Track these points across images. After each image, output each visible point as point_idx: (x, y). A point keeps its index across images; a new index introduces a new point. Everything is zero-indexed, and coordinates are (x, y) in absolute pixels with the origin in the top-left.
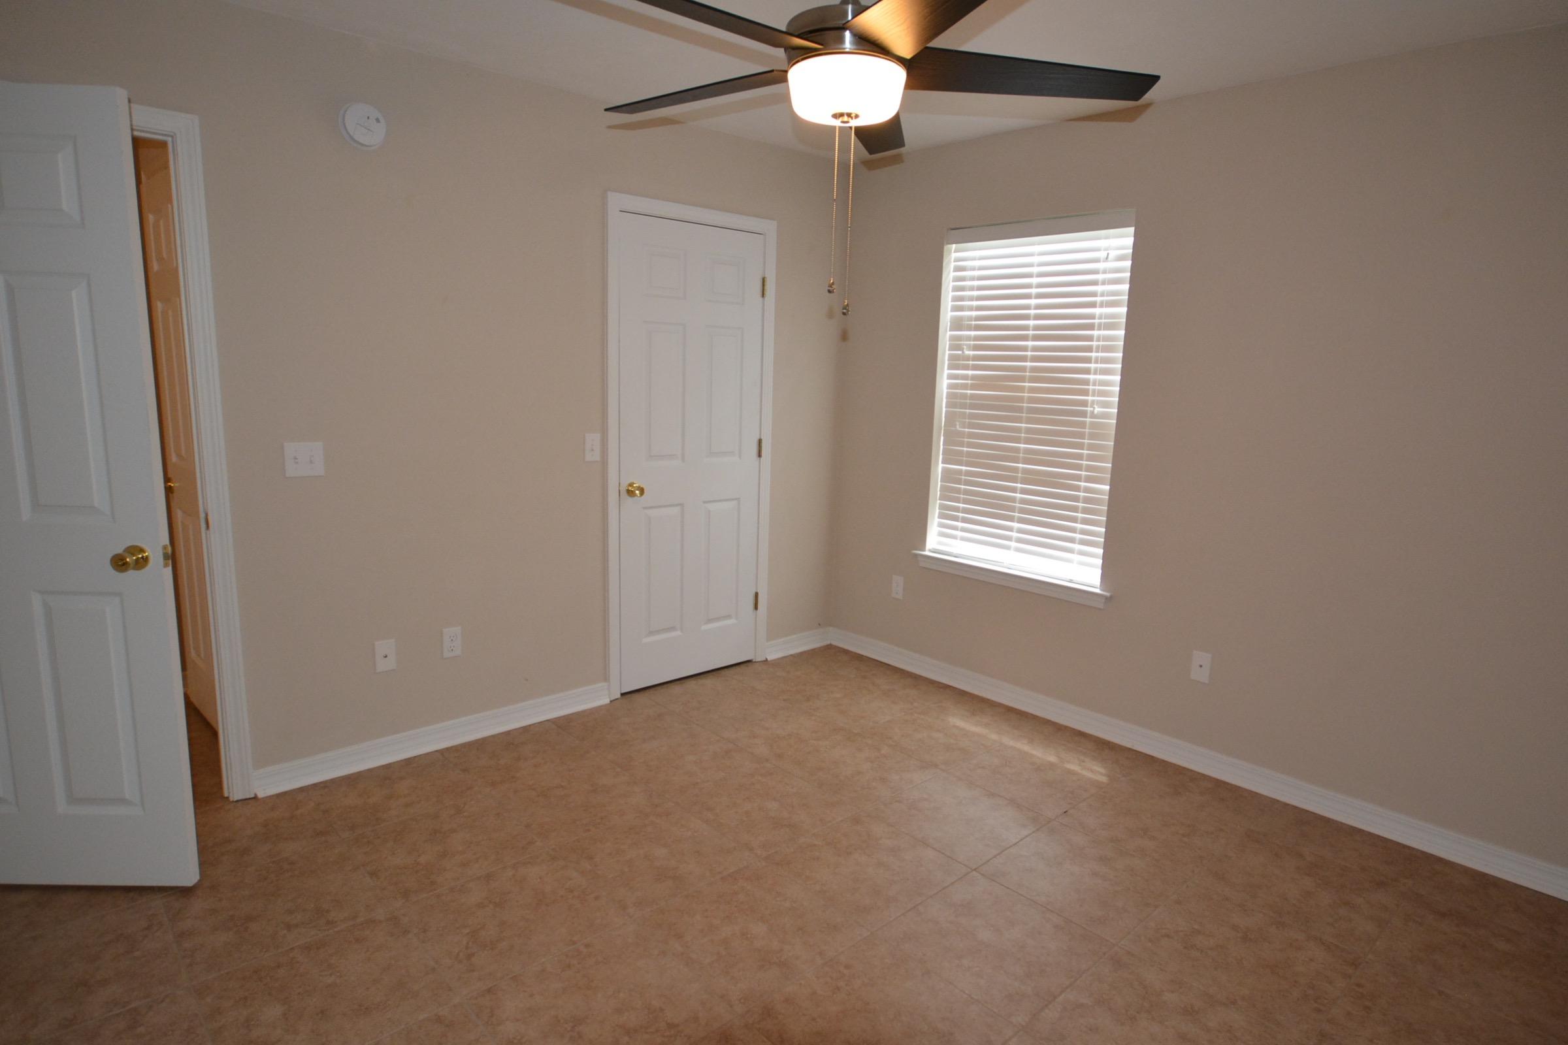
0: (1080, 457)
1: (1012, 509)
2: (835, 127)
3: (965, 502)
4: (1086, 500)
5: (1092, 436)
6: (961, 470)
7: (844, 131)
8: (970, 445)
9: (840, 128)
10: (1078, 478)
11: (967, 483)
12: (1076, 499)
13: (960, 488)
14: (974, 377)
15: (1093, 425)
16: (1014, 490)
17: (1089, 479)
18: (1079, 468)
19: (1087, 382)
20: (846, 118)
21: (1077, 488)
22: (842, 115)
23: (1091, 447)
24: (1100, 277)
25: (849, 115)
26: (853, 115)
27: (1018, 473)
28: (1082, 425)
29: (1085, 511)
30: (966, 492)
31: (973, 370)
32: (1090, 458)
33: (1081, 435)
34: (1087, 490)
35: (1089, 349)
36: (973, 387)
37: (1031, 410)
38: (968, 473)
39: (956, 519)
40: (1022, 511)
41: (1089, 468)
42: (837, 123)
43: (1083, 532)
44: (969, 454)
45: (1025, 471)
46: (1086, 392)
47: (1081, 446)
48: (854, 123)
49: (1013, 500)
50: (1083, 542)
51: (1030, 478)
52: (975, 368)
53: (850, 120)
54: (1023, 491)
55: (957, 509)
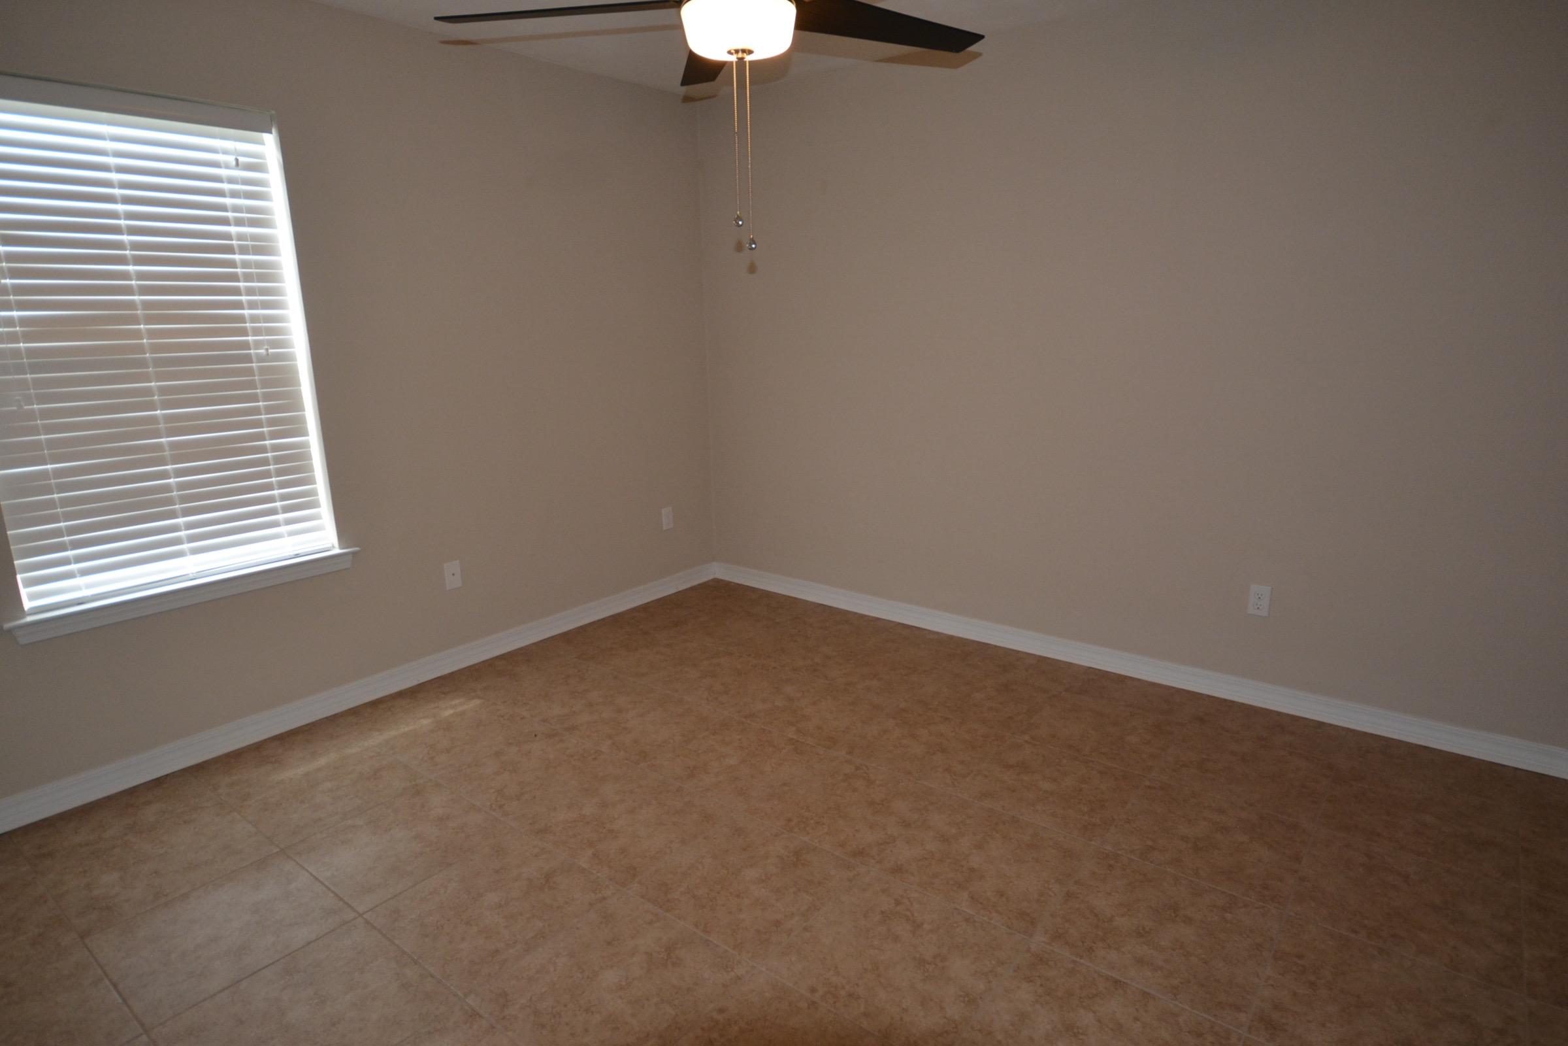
0: (256, 411)
1: (170, 502)
3: (68, 517)
4: (278, 460)
5: (265, 384)
6: (46, 471)
8: (49, 429)
10: (261, 437)
11: (62, 488)
12: (265, 462)
13: (53, 500)
14: (24, 321)
15: (262, 370)
16: (164, 475)
17: (274, 435)
18: (258, 424)
19: (241, 319)
21: (263, 449)
23: (267, 397)
24: (226, 186)
27: (164, 451)
28: (250, 372)
29: (279, 473)
30: (65, 502)
31: (19, 309)
32: (269, 410)
33: (251, 385)
34: (275, 448)
35: (234, 277)
36: (28, 337)
37: (158, 362)
38: (59, 473)
39: (62, 547)
40: (184, 499)
41: (271, 423)
43: (284, 497)
44: (51, 444)
45: (173, 445)
46: (244, 332)
47: (254, 398)
49: (167, 488)
50: (287, 509)
51: (182, 453)
52: (22, 306)
54: (179, 473)
55: (58, 533)
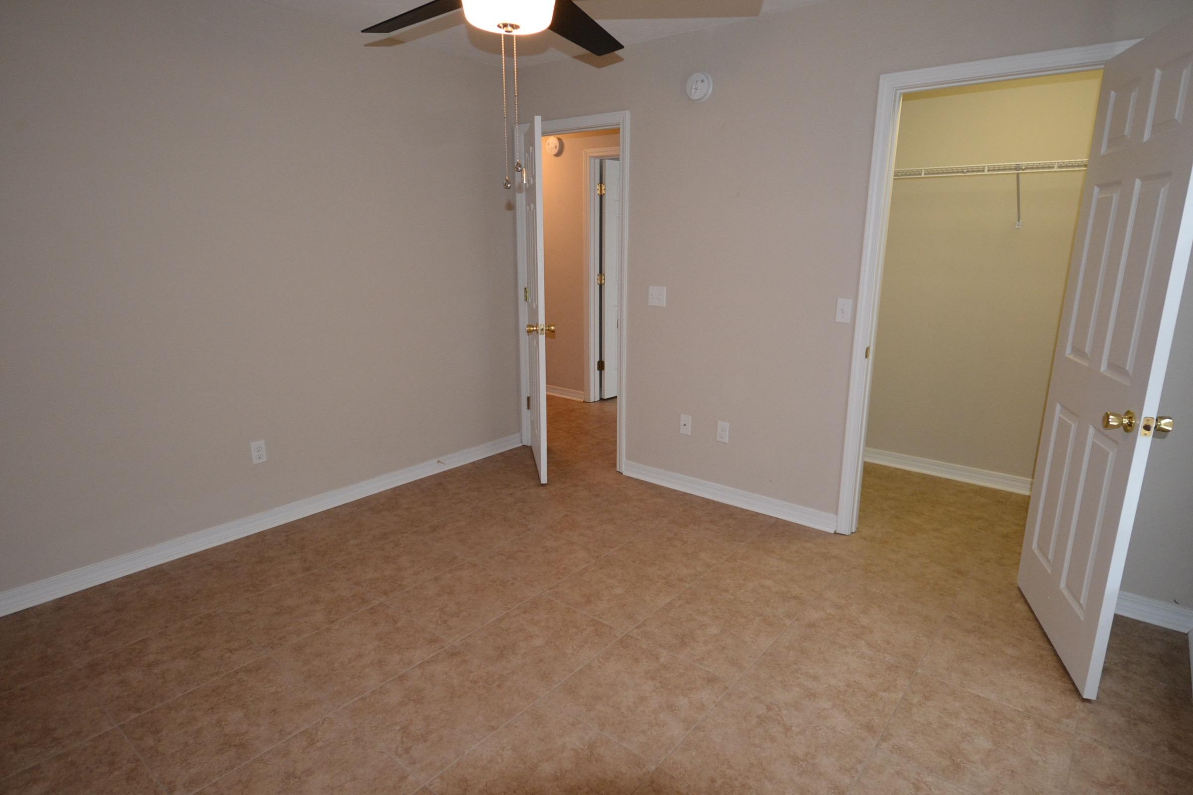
2: (500, 35)
9: (505, 36)
20: (509, 28)
22: (505, 25)
25: (512, 26)
42: (502, 32)
48: (515, 33)
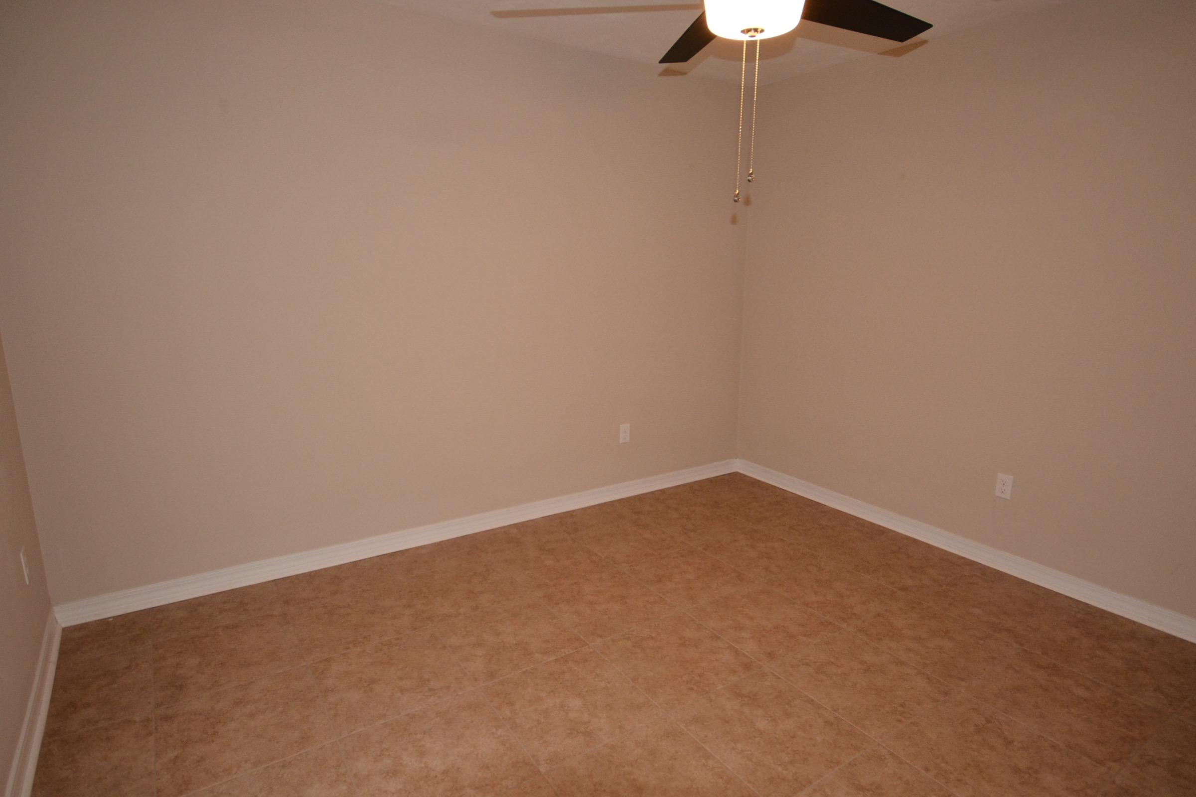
7: (751, 45)
22: (749, 31)
25: (756, 30)
26: (759, 30)
48: (759, 37)
53: (756, 34)
